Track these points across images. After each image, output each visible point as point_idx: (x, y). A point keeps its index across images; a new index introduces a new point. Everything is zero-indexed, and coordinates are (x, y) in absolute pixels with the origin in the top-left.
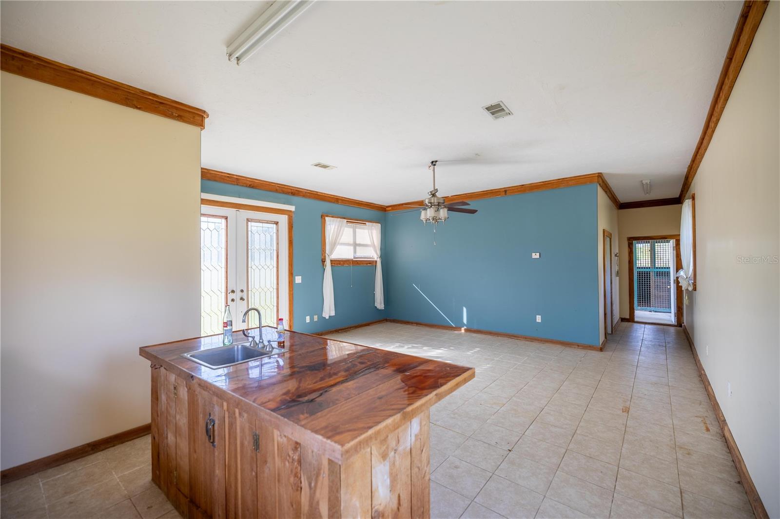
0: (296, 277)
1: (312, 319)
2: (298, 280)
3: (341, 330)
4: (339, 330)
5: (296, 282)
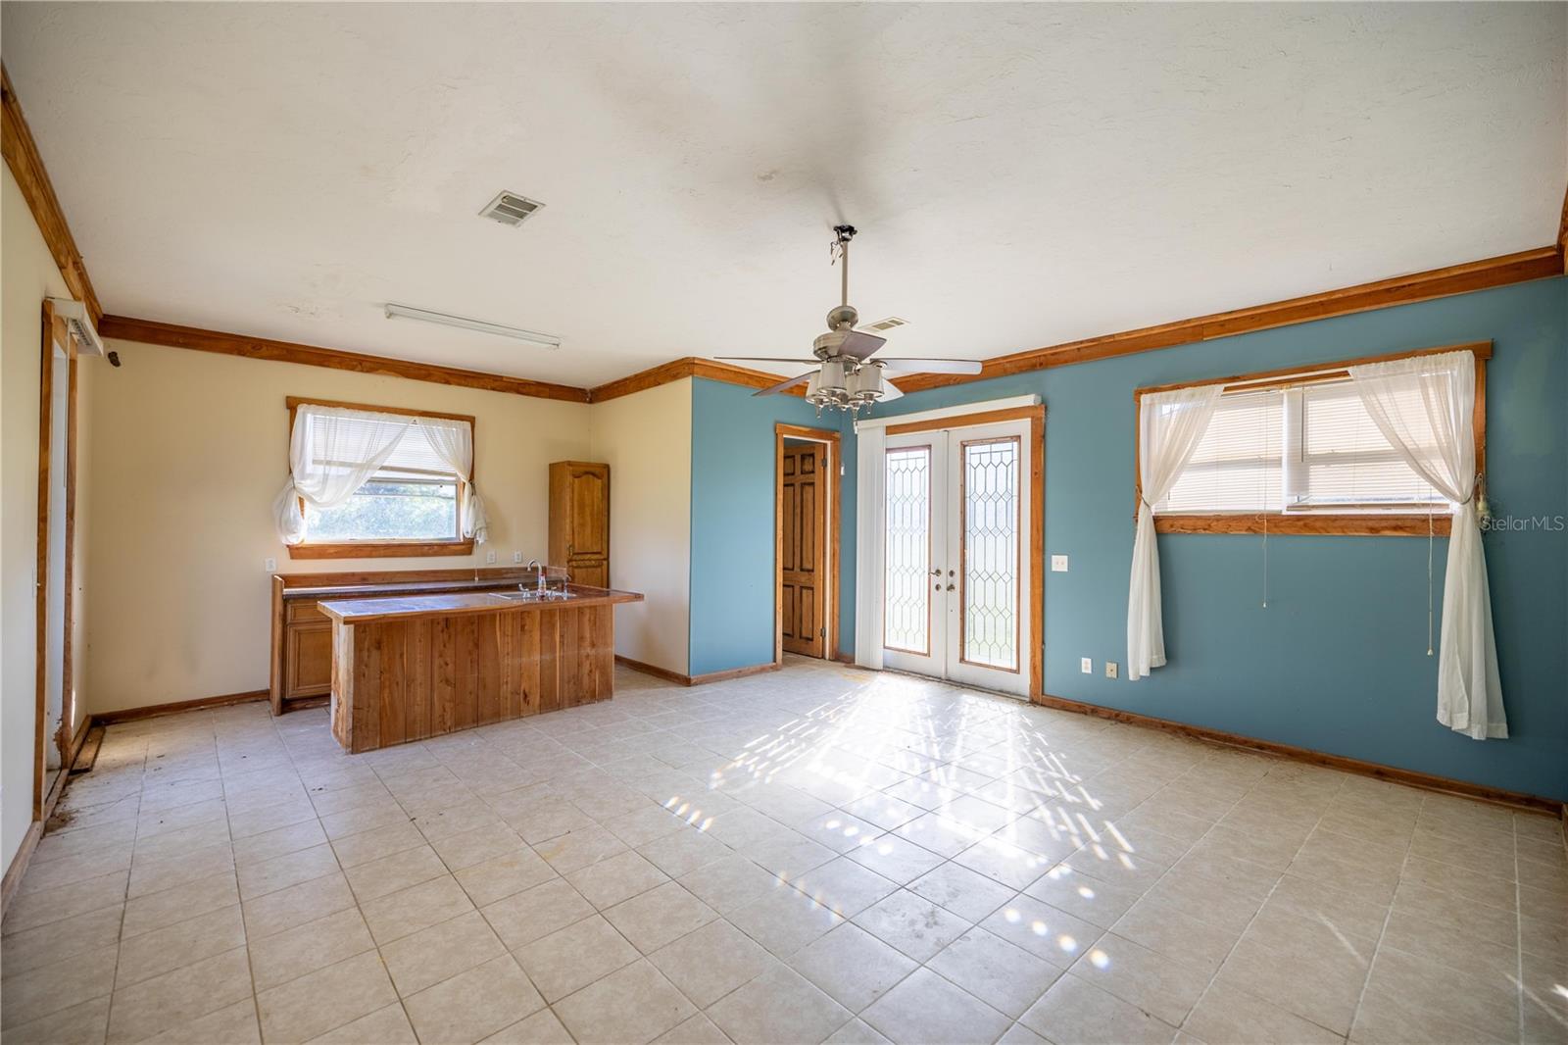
0: (1053, 557)
1: (1098, 667)
2: (1059, 563)
3: (1209, 735)
4: (1203, 734)
5: (1054, 569)
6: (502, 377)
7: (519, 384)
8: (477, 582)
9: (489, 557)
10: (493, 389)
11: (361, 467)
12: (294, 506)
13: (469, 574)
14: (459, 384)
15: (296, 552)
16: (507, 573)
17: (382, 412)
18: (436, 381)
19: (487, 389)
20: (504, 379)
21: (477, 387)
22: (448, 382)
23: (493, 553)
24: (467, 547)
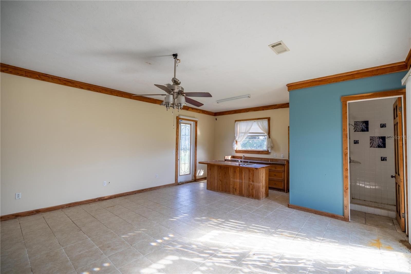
6: (276, 105)
7: (282, 105)
8: (269, 162)
9: (274, 156)
10: (275, 109)
11: (245, 133)
12: (235, 142)
13: (268, 159)
14: (266, 110)
15: (237, 151)
16: (279, 160)
17: (248, 120)
18: (261, 110)
19: (273, 109)
20: (277, 105)
21: (271, 109)
22: (263, 110)
23: (275, 154)
24: (267, 152)
